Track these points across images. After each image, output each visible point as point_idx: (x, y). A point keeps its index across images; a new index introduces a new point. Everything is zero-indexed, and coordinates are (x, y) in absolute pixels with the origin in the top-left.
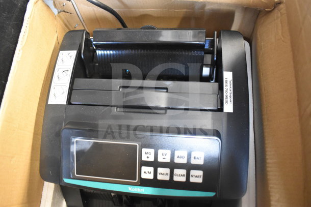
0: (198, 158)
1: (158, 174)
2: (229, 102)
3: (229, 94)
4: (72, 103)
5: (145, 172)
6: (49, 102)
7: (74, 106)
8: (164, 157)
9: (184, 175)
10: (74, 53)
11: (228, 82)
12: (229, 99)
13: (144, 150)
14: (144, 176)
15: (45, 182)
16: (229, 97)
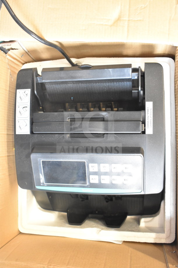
1: (101, 180)
2: (150, 126)
3: (149, 120)
4: (34, 133)
5: (92, 179)
6: (17, 133)
7: (36, 135)
8: (105, 168)
10: (28, 91)
11: (149, 111)
12: (149, 124)
13: (90, 165)
14: (92, 181)
16: (149, 122)
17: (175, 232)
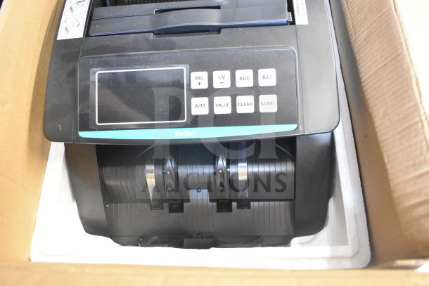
0: (267, 77)
1: (215, 106)
3: (300, 5)
4: (92, 34)
6: (59, 38)
7: (94, 38)
8: (222, 80)
9: (251, 104)
12: (301, 11)
14: (195, 112)
15: (52, 143)
17: (368, 243)
